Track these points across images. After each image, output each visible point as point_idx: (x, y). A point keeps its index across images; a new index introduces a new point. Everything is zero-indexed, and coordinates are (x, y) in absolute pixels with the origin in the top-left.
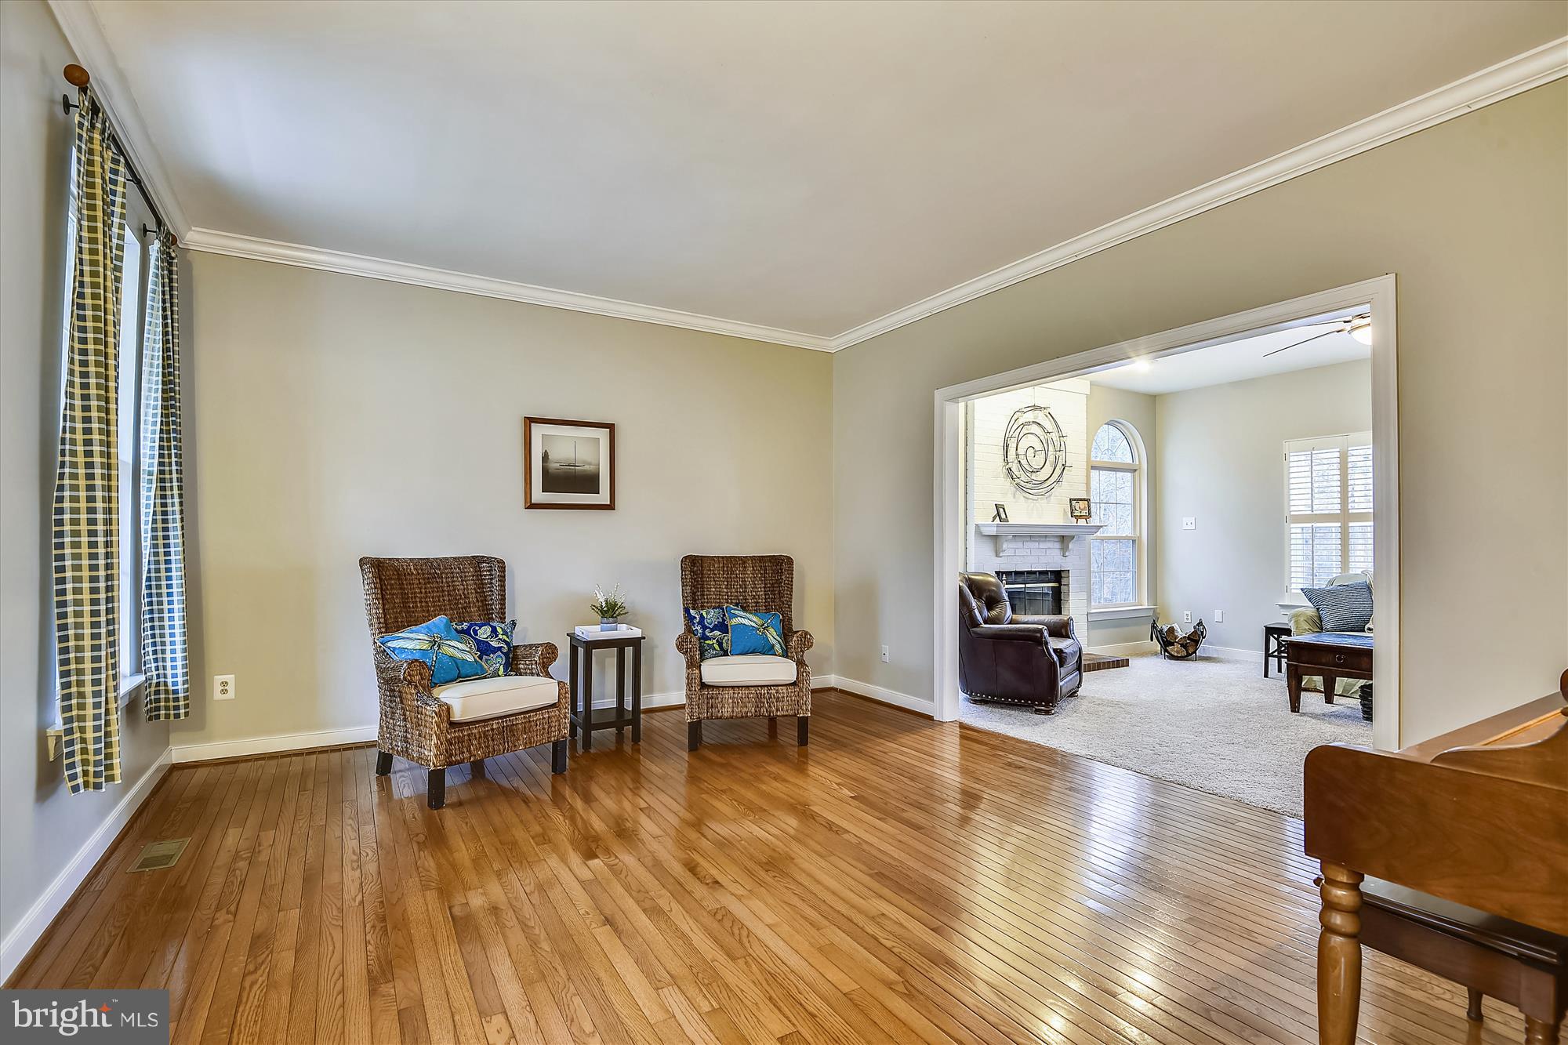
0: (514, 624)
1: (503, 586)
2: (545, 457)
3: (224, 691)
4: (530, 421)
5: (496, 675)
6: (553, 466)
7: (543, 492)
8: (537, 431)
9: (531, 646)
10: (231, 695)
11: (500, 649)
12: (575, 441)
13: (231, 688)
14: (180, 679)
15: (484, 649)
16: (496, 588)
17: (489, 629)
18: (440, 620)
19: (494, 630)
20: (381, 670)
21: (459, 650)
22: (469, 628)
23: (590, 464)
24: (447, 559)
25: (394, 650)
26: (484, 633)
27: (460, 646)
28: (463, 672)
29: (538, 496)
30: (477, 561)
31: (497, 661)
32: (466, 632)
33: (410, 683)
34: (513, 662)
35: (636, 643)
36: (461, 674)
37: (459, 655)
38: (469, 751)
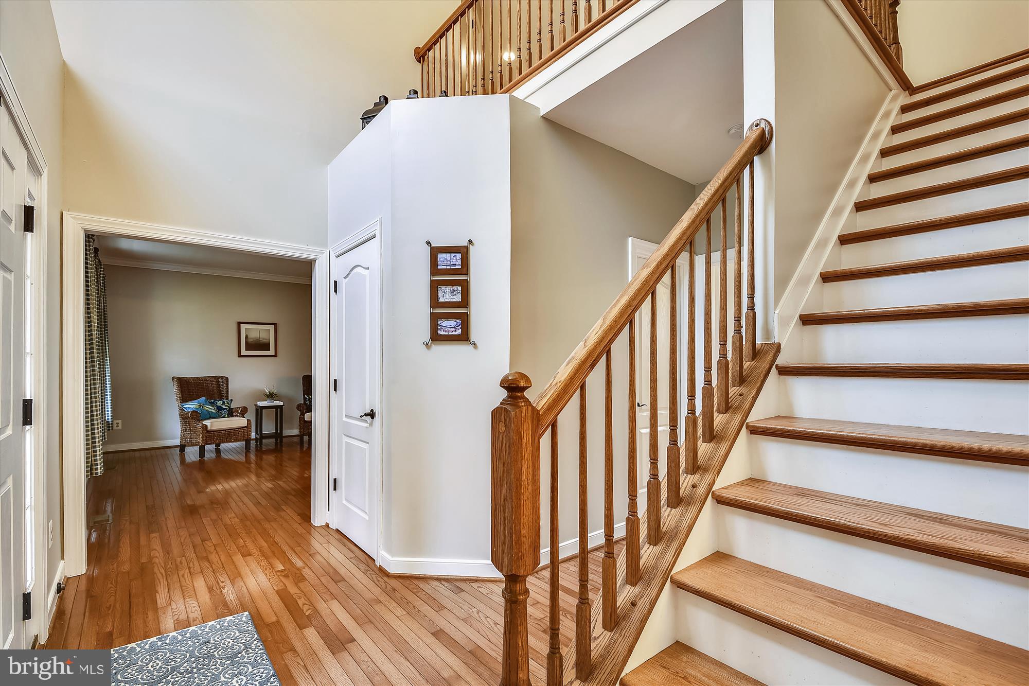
0: (232, 400)
1: (228, 387)
2: (247, 337)
3: (118, 426)
4: (239, 324)
5: (224, 417)
6: (250, 340)
7: (246, 350)
8: (243, 327)
9: (238, 408)
10: (120, 427)
11: (226, 409)
12: (260, 330)
13: (120, 425)
14: (110, 418)
15: (220, 409)
16: (225, 388)
17: (221, 402)
18: (203, 399)
19: (224, 402)
20: (181, 415)
21: (209, 408)
22: (214, 401)
23: (266, 339)
24: (205, 377)
25: (186, 408)
26: (219, 403)
27: (210, 407)
28: (211, 416)
29: (244, 352)
30: (217, 378)
31: (225, 413)
32: (213, 403)
33: (192, 418)
34: (231, 413)
35: (281, 407)
36: (210, 416)
37: (210, 410)
38: (213, 440)
